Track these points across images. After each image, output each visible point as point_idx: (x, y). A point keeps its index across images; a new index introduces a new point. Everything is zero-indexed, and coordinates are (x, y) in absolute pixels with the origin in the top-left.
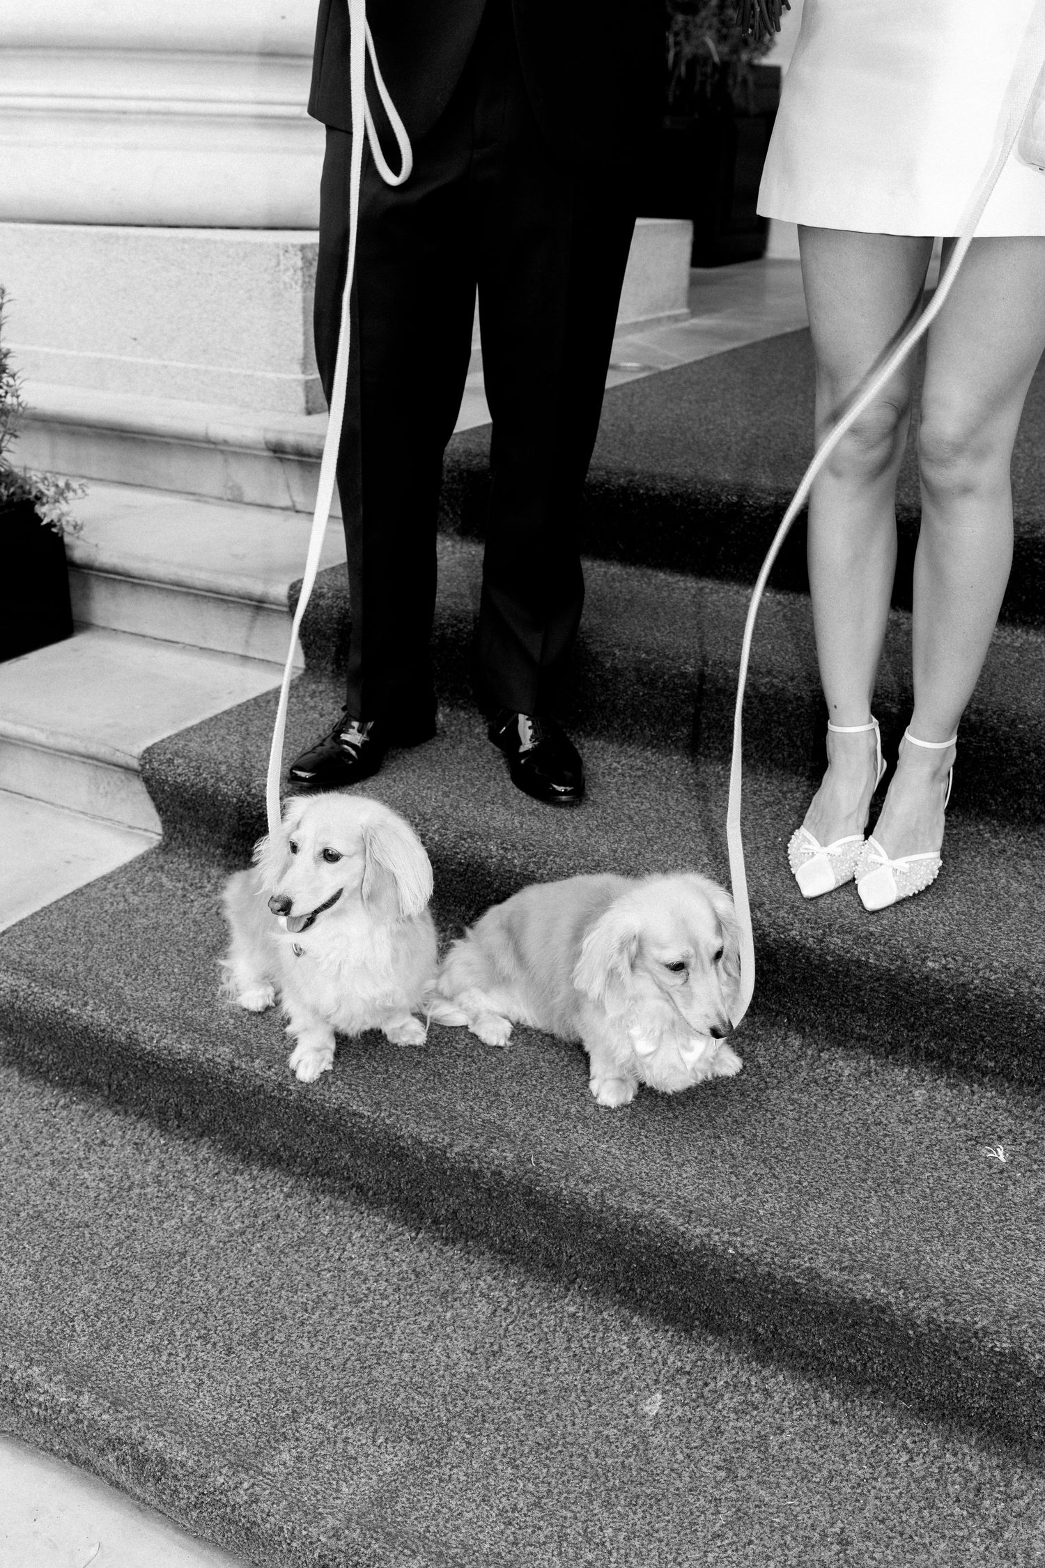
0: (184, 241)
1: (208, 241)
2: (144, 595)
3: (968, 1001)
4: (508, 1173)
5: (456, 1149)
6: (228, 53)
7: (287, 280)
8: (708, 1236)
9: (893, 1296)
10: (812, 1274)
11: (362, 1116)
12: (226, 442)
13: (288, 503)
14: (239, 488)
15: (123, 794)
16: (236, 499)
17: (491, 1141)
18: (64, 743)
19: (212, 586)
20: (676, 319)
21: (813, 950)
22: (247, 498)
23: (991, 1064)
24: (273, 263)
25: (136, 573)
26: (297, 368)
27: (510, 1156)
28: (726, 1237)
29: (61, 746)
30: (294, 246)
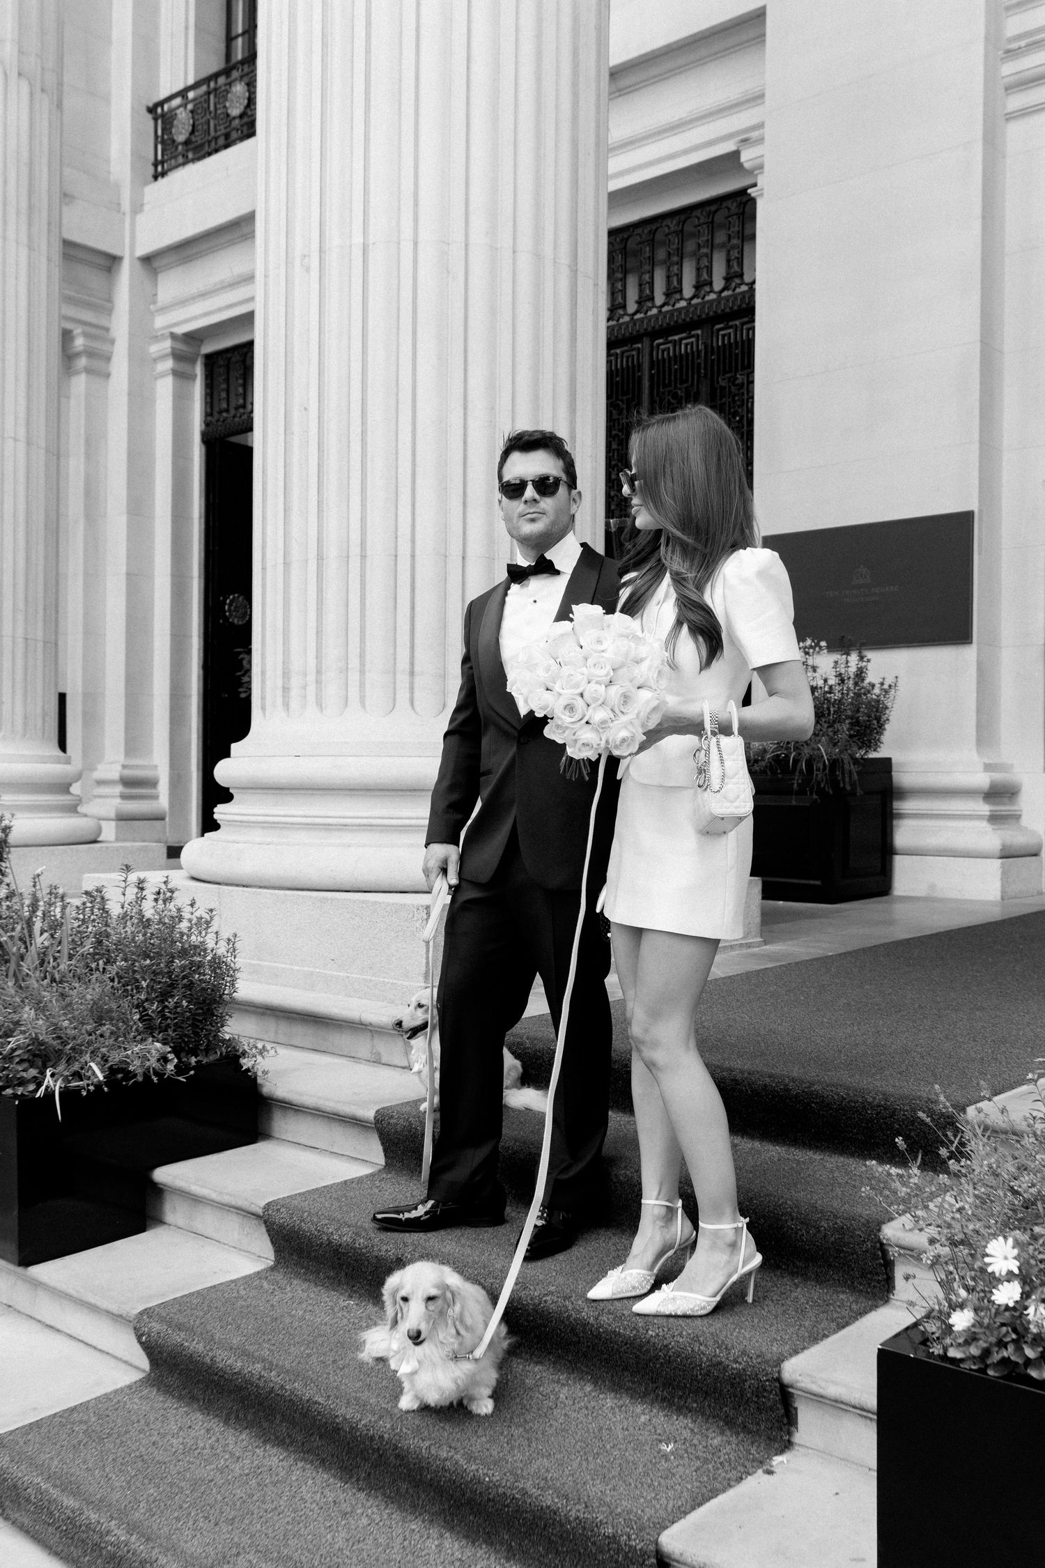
2: (301, 1117)
3: (670, 1357)
4: (386, 1436)
5: (363, 1422)
6: (410, 790)
7: (418, 926)
8: (477, 1470)
9: (560, 1503)
10: (524, 1493)
11: (320, 1404)
12: (371, 1025)
14: (379, 1054)
16: (377, 1061)
17: (381, 1418)
18: (226, 1199)
19: (335, 1111)
21: (593, 1326)
22: (383, 1061)
23: (695, 1405)
24: (411, 916)
25: (295, 1103)
26: (421, 979)
27: (388, 1426)
28: (485, 1471)
29: (223, 1201)
30: (422, 906)
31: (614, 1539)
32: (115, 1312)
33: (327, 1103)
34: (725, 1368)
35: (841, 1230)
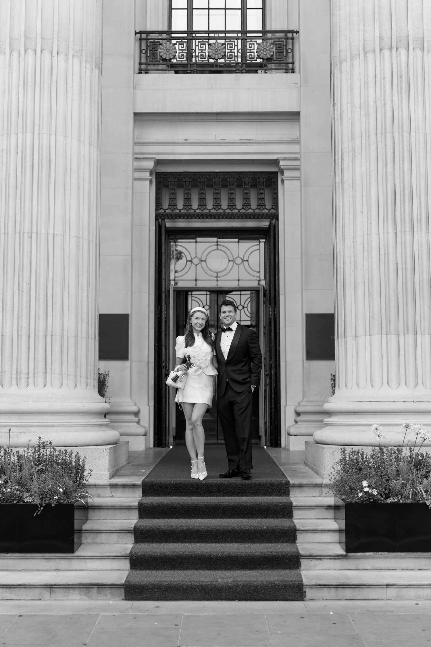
0: (81, 449)
1: (87, 448)
2: (101, 511)
7: (105, 454)
12: (99, 485)
13: (112, 496)
14: (100, 494)
15: (125, 537)
20: (128, 463)
22: (101, 496)
24: (102, 452)
25: (103, 506)
26: (107, 471)
30: (107, 448)
31: (291, 556)
32: (120, 555)
33: (118, 504)
34: (284, 530)
35: (284, 505)
